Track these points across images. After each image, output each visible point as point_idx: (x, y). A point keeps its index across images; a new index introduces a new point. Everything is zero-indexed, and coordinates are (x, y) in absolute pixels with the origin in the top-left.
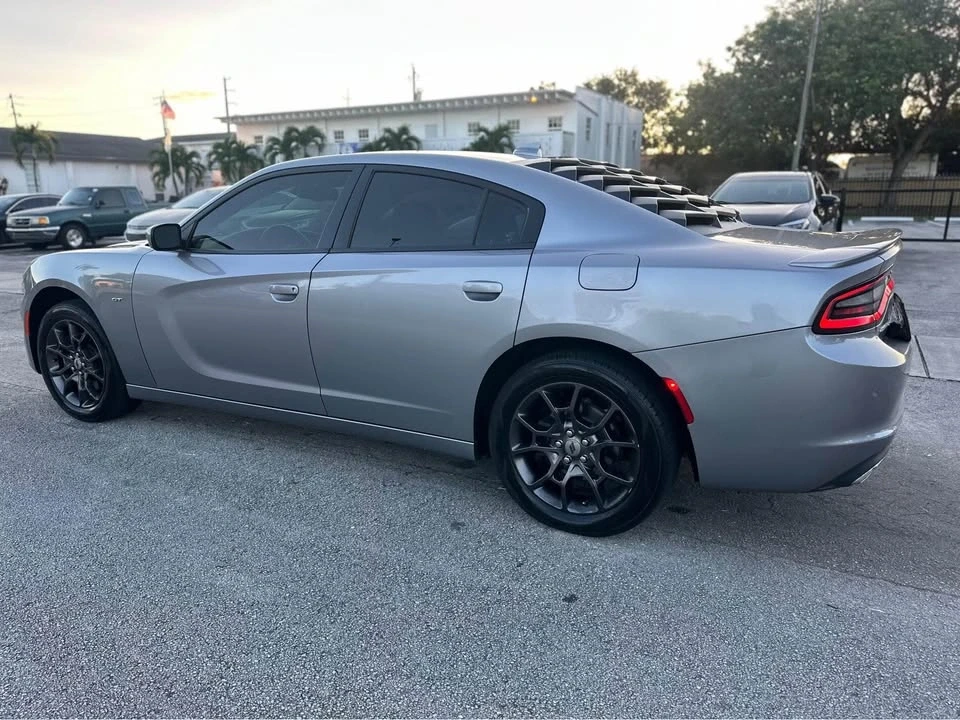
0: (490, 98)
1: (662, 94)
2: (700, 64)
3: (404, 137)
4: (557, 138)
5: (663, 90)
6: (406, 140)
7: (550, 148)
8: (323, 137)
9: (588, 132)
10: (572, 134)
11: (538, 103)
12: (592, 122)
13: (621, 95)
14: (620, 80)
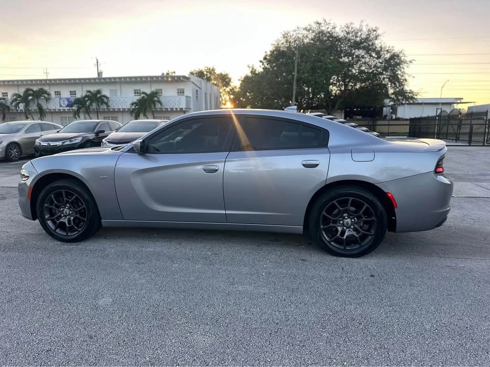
0: (146, 77)
1: (227, 80)
2: (248, 66)
3: (99, 95)
4: (183, 99)
5: (228, 78)
6: (100, 97)
7: (180, 104)
8: (49, 94)
9: (197, 97)
10: (190, 97)
11: (171, 81)
12: (199, 92)
13: (209, 79)
14: (207, 72)
